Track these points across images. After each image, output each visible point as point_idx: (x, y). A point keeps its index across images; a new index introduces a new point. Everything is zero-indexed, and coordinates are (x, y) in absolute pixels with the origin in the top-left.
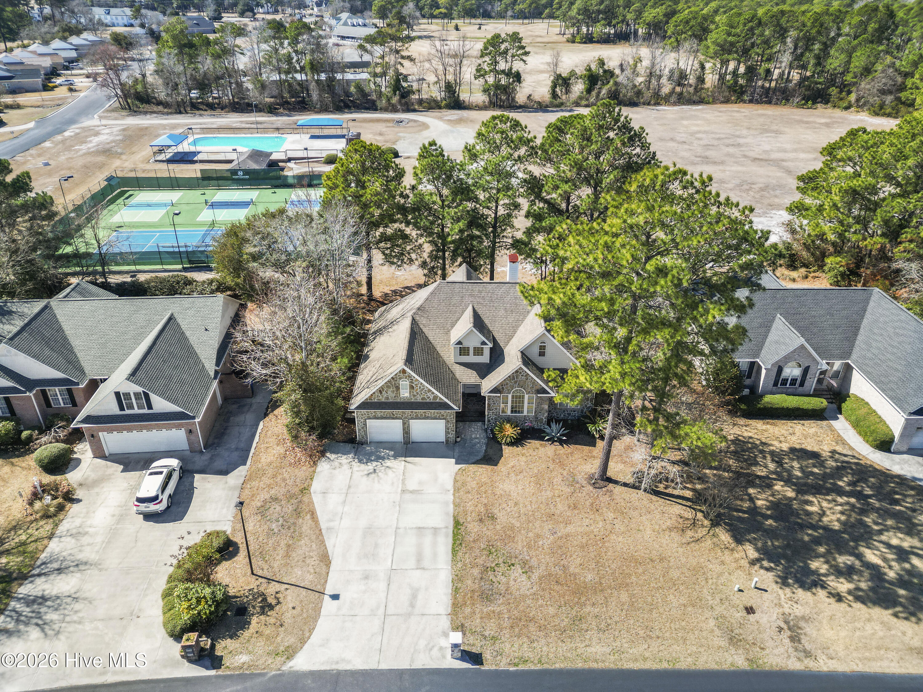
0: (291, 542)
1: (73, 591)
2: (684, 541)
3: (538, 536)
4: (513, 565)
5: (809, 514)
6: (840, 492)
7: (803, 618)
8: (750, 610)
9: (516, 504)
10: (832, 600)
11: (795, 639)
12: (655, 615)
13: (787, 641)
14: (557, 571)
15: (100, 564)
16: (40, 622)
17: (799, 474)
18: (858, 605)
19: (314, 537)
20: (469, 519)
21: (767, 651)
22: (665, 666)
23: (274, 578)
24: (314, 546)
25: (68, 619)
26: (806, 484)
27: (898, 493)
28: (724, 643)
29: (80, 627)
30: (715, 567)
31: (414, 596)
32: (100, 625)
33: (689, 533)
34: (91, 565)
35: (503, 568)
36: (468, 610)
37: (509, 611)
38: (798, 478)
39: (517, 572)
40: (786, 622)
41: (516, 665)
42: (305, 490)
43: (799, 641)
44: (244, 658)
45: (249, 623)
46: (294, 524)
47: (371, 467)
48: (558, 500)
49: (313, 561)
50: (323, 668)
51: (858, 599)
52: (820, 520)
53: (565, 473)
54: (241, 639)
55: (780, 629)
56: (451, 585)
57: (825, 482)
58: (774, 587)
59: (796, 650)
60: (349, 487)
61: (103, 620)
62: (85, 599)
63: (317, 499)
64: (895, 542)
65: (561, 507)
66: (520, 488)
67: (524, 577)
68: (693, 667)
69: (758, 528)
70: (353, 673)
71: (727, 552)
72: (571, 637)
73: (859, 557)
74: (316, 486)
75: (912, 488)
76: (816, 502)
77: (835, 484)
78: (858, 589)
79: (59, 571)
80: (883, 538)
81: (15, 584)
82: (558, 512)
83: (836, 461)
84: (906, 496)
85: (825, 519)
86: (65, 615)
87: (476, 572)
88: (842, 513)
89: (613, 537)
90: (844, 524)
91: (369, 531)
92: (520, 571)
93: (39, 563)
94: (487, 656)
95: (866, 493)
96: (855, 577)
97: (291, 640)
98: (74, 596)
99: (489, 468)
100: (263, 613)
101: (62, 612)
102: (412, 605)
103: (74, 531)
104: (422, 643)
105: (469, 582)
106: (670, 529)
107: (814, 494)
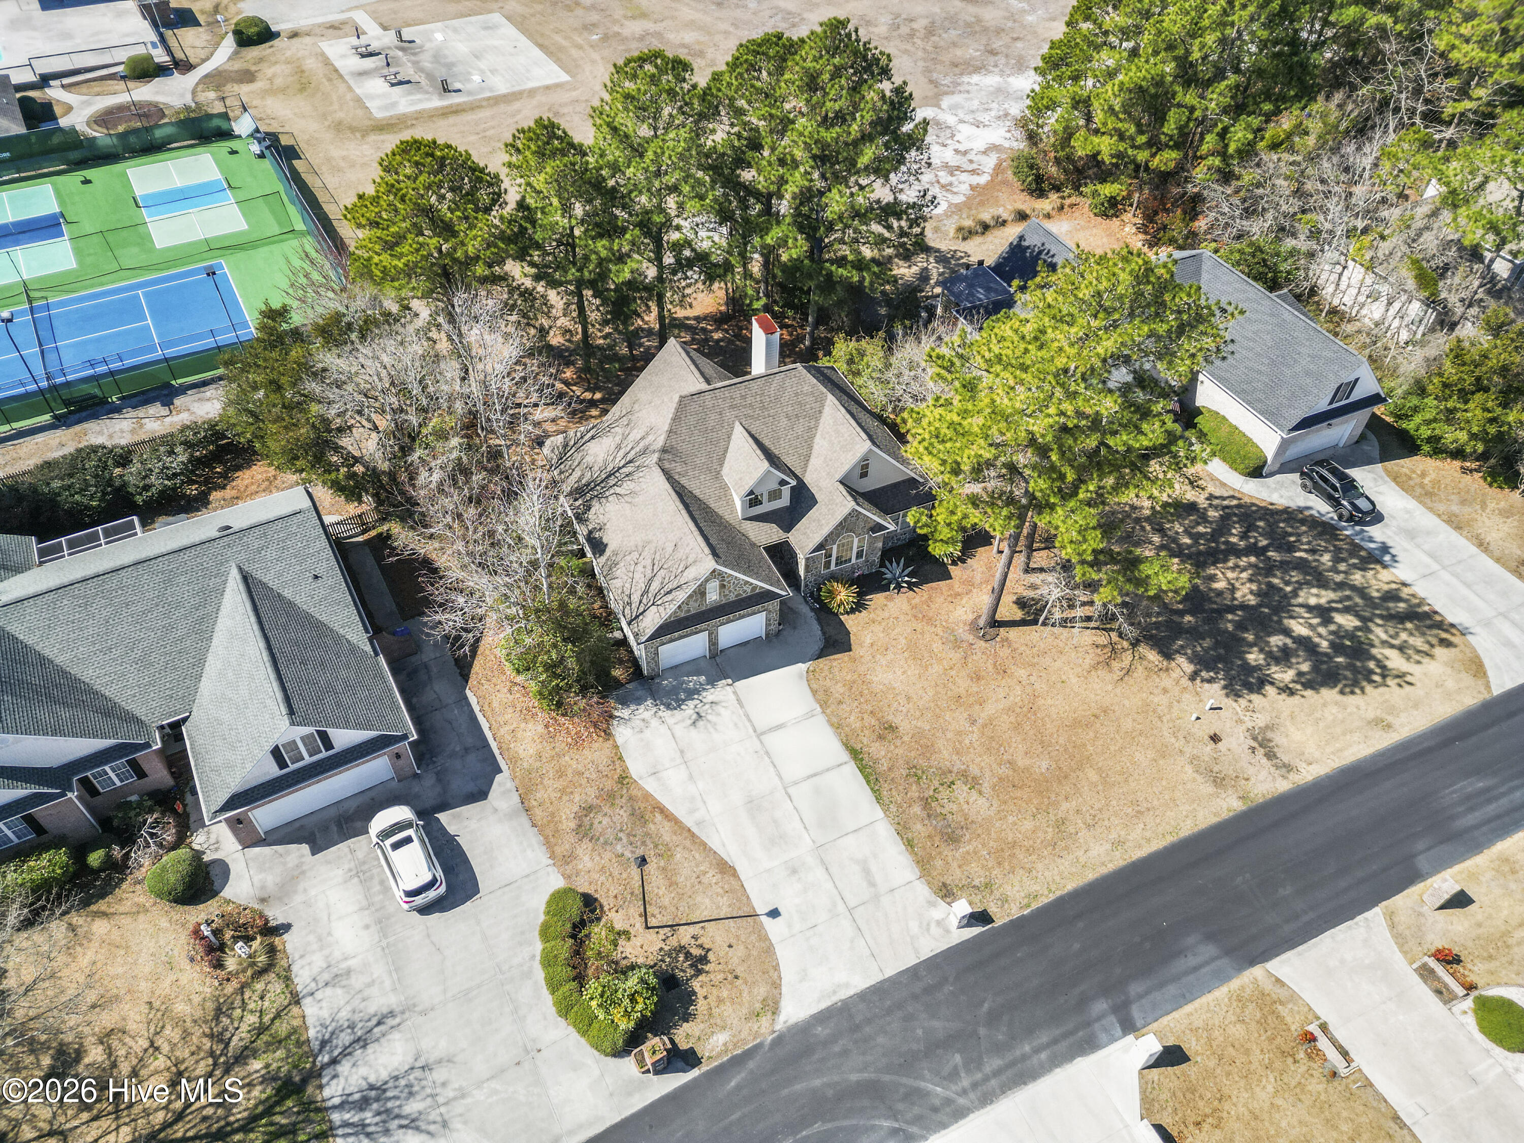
0: (662, 864)
1: (410, 1060)
2: (1116, 678)
3: (959, 733)
4: (953, 783)
5: (1220, 593)
6: (1238, 553)
7: (1267, 727)
8: (1215, 738)
9: (908, 698)
10: (1284, 696)
11: (1270, 755)
12: (1133, 785)
13: (1264, 760)
14: (1004, 771)
15: (415, 1005)
16: (405, 1122)
17: (1188, 541)
18: (1309, 693)
19: (688, 843)
20: (865, 741)
21: (1253, 780)
22: (1169, 840)
23: (677, 921)
24: (697, 856)
25: (441, 1100)
26: (1200, 553)
27: (1291, 535)
28: (1210, 789)
29: (469, 1100)
30: (1160, 700)
31: (867, 872)
32: (494, 1084)
33: (1115, 665)
34: (403, 1013)
35: (944, 793)
36: (939, 863)
37: (983, 845)
38: (1189, 547)
39: (961, 789)
40: (1255, 739)
41: (1028, 906)
42: (624, 779)
43: (1275, 756)
44: (720, 1039)
45: (694, 993)
46: (647, 834)
47: (689, 708)
48: (953, 673)
49: (712, 876)
50: (823, 1005)
51: (1307, 685)
52: (1234, 599)
53: (939, 630)
54: (700, 1018)
55: (1253, 749)
56: (898, 838)
57: (1217, 542)
58: (1228, 703)
59: (1277, 767)
60: (682, 752)
61: (493, 1077)
62: (440, 1061)
63: (650, 786)
64: (1313, 601)
65: (963, 684)
66: (899, 673)
67: (974, 794)
68: (1196, 830)
69: (1177, 630)
70: (863, 996)
71: (1163, 675)
72: (1066, 848)
73: (1287, 632)
74: (636, 768)
75: (1303, 522)
76: (1220, 575)
77: (1227, 543)
78: (1300, 674)
79: (362, 1042)
80: (1300, 600)
81: (310, 1090)
82: (963, 693)
83: (1216, 508)
84: (1299, 535)
85: (1238, 595)
86: (433, 1096)
87: (917, 809)
88: (1250, 580)
89: (1041, 702)
90: (1258, 594)
91: (753, 805)
92: (966, 788)
93: (315, 1045)
94: (993, 910)
95: (1260, 544)
96: (1294, 660)
97: (762, 991)
98: (418, 1064)
99: (843, 657)
100: (699, 972)
101: (423, 1094)
102: (872, 884)
103: (326, 976)
104: (914, 926)
105: (919, 826)
106: (1095, 667)
107: (1214, 564)
